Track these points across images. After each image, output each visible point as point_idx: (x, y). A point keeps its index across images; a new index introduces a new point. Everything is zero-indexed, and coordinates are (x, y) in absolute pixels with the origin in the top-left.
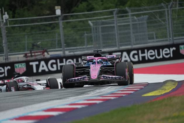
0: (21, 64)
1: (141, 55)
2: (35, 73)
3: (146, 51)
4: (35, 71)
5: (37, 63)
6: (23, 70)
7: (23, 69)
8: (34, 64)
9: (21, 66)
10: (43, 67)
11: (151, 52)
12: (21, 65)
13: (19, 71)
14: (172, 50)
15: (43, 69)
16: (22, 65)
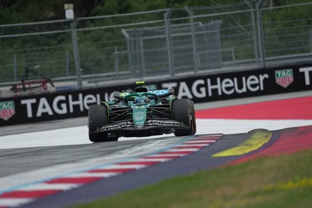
0: (6, 102)
1: (210, 87)
2: (30, 118)
3: (218, 80)
4: (30, 115)
5: (34, 101)
6: (10, 114)
7: (10, 111)
8: (29, 103)
9: (6, 107)
10: (44, 107)
11: (227, 83)
12: (6, 104)
13: (3, 115)
14: (262, 78)
15: (45, 110)
16: (8, 105)
